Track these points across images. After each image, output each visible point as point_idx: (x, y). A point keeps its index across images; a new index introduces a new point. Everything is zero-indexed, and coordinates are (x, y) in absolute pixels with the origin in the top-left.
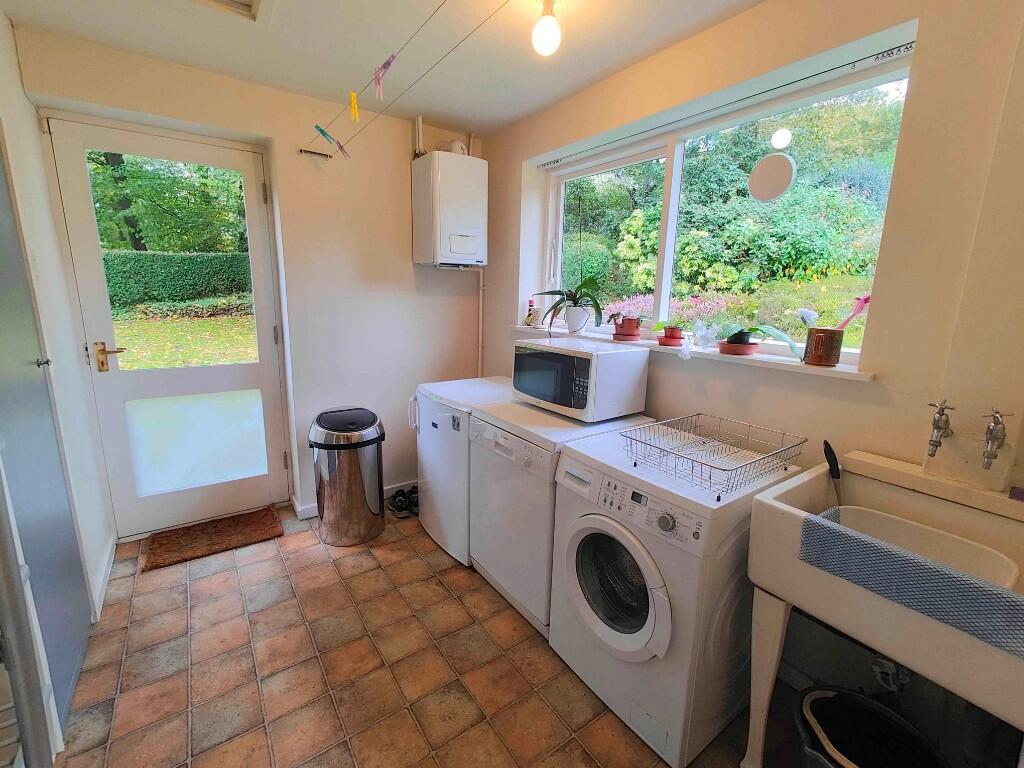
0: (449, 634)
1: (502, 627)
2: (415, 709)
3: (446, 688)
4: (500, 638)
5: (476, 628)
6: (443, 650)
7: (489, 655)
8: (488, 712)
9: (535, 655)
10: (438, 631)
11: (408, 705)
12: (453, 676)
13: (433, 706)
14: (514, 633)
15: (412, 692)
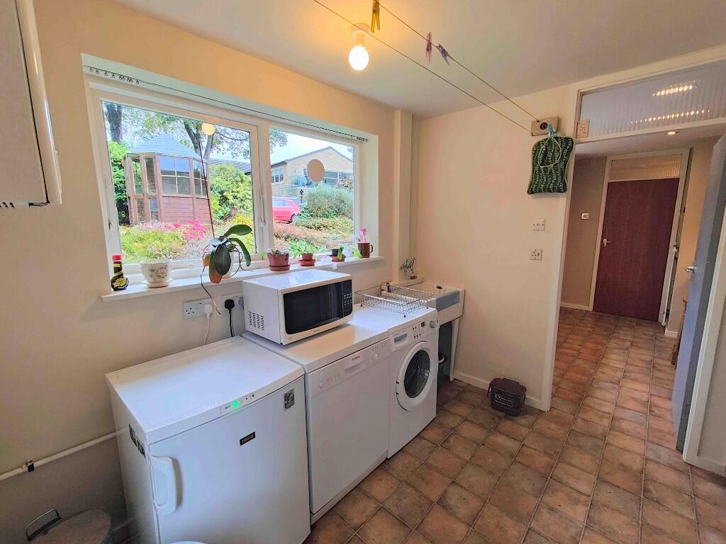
0: (402, 522)
1: (381, 489)
2: (471, 522)
3: (446, 508)
4: (392, 487)
5: (389, 505)
6: (419, 520)
7: (409, 490)
8: (449, 481)
9: (399, 465)
10: (402, 533)
11: (471, 528)
12: (436, 507)
13: (463, 511)
14: (383, 480)
15: (461, 529)
